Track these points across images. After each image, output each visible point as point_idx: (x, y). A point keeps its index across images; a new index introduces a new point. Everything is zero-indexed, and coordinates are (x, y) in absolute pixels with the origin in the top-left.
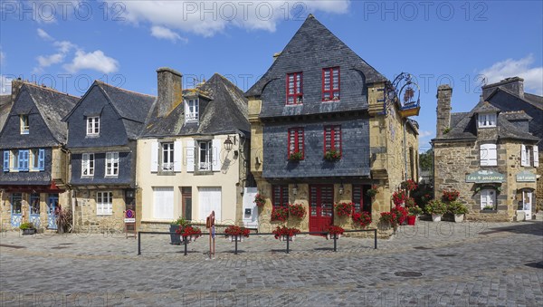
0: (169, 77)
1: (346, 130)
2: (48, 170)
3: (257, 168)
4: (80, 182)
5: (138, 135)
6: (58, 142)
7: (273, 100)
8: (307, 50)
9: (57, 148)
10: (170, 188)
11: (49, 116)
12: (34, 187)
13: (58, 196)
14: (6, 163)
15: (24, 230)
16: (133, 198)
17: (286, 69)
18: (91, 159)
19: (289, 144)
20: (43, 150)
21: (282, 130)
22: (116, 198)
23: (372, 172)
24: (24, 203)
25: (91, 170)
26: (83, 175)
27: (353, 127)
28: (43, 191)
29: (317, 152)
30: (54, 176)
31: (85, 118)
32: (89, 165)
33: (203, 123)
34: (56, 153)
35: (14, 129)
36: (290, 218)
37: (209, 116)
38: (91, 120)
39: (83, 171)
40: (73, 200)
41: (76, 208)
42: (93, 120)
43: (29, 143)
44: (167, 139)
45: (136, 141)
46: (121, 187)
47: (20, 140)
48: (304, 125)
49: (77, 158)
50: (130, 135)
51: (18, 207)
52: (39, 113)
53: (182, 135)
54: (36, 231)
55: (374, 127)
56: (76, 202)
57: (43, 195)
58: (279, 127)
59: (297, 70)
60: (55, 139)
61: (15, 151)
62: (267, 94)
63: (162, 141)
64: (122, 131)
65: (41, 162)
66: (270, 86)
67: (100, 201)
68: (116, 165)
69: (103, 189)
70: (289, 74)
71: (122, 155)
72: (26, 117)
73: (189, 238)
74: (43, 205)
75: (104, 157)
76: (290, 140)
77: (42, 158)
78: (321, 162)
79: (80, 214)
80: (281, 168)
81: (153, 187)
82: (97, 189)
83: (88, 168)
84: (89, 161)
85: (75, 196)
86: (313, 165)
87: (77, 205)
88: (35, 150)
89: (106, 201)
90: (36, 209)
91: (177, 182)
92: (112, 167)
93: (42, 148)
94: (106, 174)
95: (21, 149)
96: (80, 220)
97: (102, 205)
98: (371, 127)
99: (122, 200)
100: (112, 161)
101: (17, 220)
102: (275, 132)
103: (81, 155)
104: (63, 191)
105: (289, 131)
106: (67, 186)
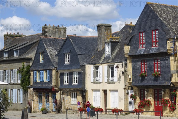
0: (103, 29)
1: (162, 62)
2: (51, 81)
3: (130, 80)
4: (63, 87)
5: (86, 62)
6: (54, 67)
7: (134, 46)
8: (146, 21)
9: (54, 70)
10: (99, 91)
11: (51, 53)
12: (46, 89)
13: (56, 94)
14: (35, 77)
15: (42, 111)
16: (85, 96)
17: (139, 30)
18: (67, 75)
19: (142, 68)
20: (49, 71)
21: (138, 62)
22: (78, 95)
23: (172, 83)
24: (43, 98)
25: (68, 81)
26: (64, 83)
27: (165, 60)
28: (50, 92)
29: (152, 73)
30: (54, 84)
31: (64, 54)
32: (66, 79)
33: (113, 56)
34: (54, 72)
35: (38, 60)
36: (146, 107)
37: (116, 52)
38: (66, 55)
39: (64, 82)
40: (62, 96)
41: (63, 101)
42: (67, 56)
43: (44, 67)
44: (97, 65)
45: (85, 66)
46: (79, 90)
47: (40, 65)
48: (147, 59)
49: (62, 75)
50: (81, 63)
51: (41, 100)
52: (47, 52)
53: (103, 63)
54: (47, 112)
55: (172, 60)
56: (63, 97)
57: (50, 94)
58: (137, 60)
59: (143, 31)
60: (53, 65)
61: (39, 71)
62: (132, 43)
63: (95, 66)
64: (78, 61)
65: (48, 77)
66: (133, 38)
67: (72, 97)
68: (77, 78)
69: (72, 91)
70: (140, 33)
71: (79, 73)
72: (42, 54)
73: (82, 112)
74: (50, 98)
75: (72, 75)
76: (142, 66)
77: (48, 75)
78: (153, 78)
79: (65, 104)
80: (139, 80)
81: (93, 90)
82: (70, 91)
83: (66, 80)
84: (66, 76)
85: (62, 94)
86: (150, 79)
87: (63, 99)
88: (46, 71)
89: (75, 97)
90: (48, 101)
91: (101, 87)
92: (75, 80)
93: (49, 70)
94: (73, 83)
95: (41, 70)
96: (65, 107)
97: (74, 99)
98: (171, 60)
99: (80, 96)
100: (75, 76)
101: (41, 107)
102: (136, 62)
103: (63, 73)
104: (58, 92)
105: (141, 62)
106: (59, 89)
